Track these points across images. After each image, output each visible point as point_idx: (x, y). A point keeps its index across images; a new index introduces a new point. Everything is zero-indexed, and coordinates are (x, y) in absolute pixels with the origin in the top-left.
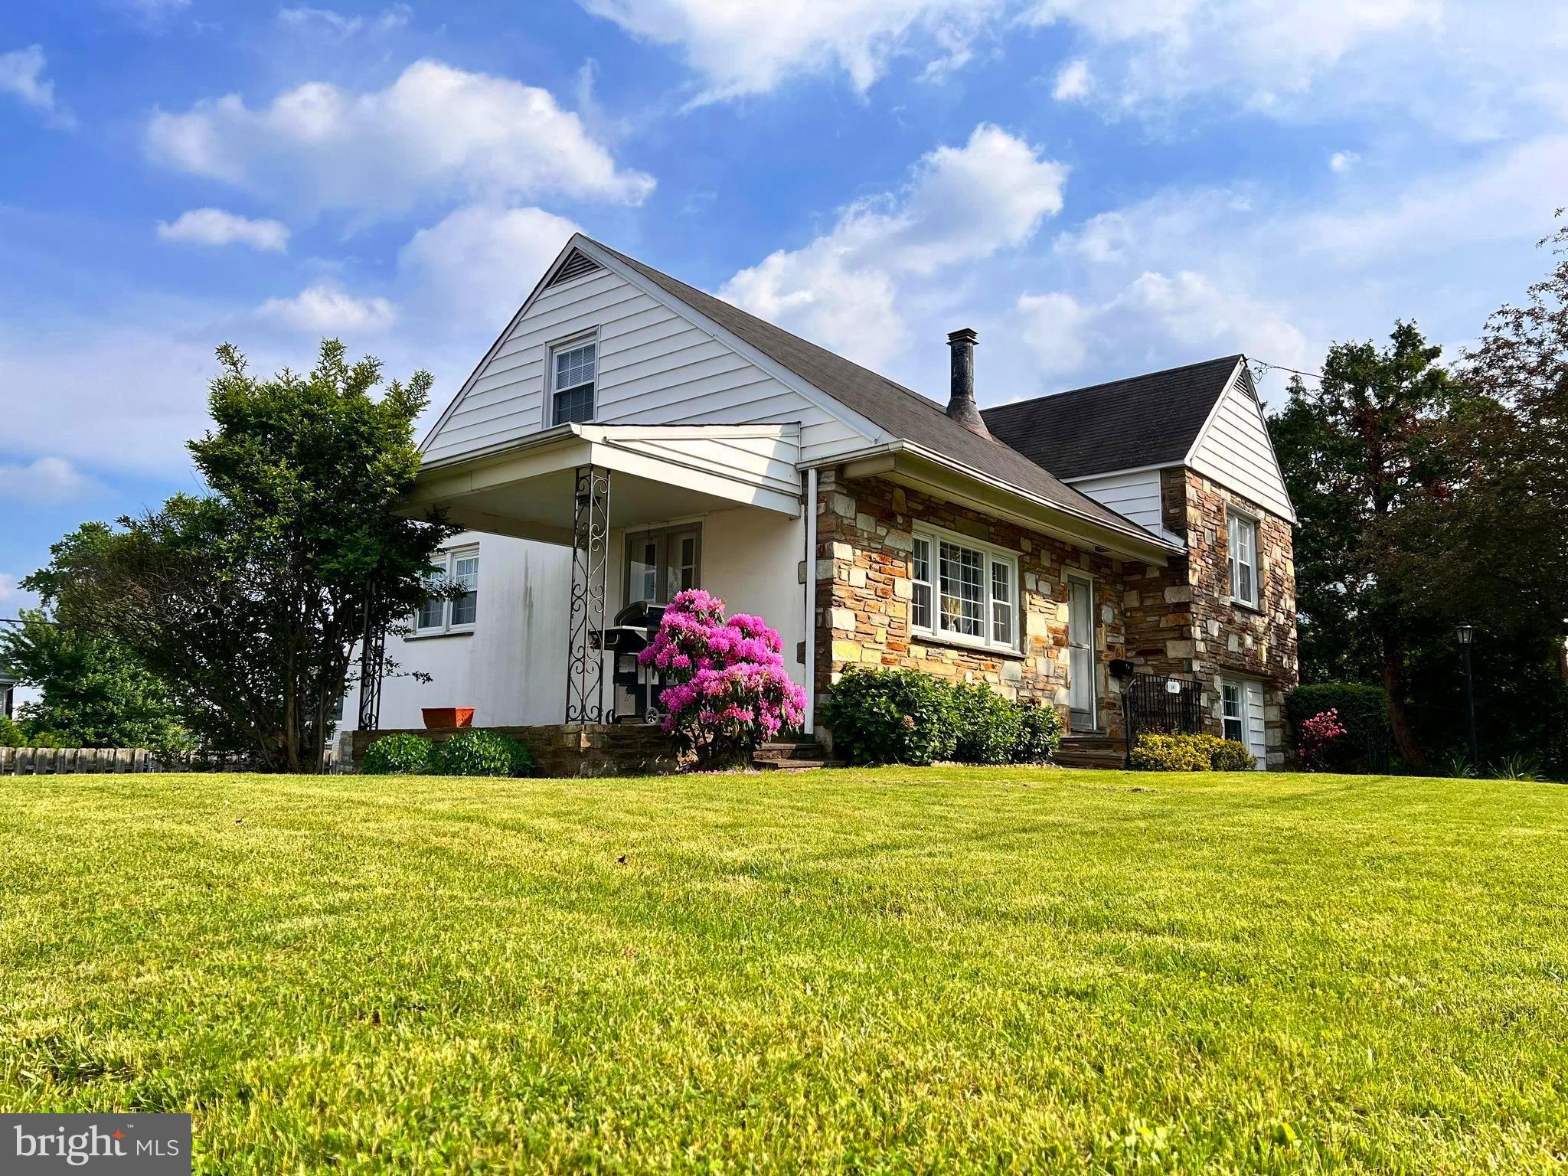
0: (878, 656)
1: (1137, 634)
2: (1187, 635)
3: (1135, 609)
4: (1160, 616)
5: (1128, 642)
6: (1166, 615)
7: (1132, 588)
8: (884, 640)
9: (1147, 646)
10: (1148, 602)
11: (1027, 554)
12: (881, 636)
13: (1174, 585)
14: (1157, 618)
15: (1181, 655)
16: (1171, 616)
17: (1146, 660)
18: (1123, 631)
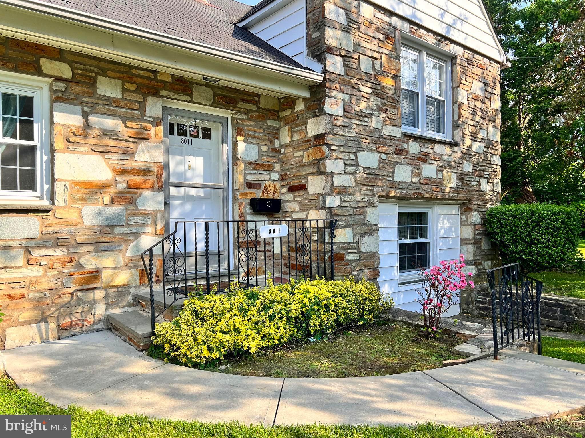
1: (288, 170)
2: (322, 169)
3: (287, 146)
4: (304, 150)
5: (282, 178)
6: (307, 149)
7: (286, 124)
9: (295, 182)
10: (296, 137)
13: (315, 116)
14: (301, 153)
15: (319, 191)
16: (311, 150)
17: (295, 197)
18: (277, 167)
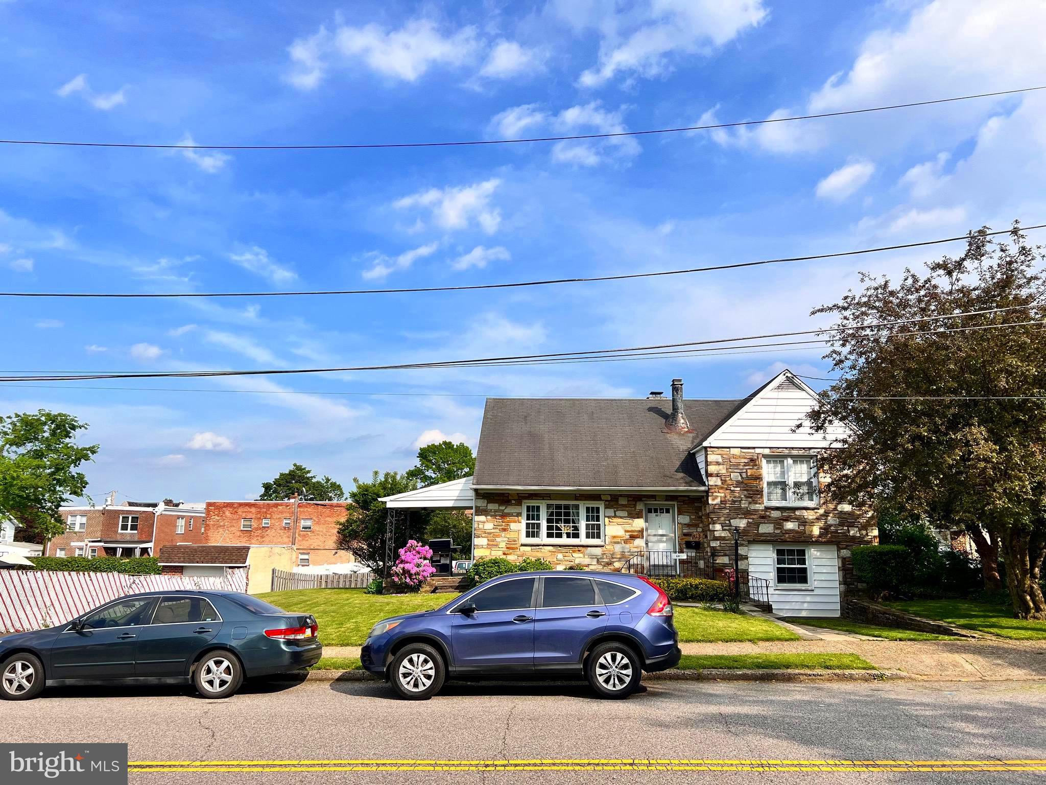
0: (501, 553)
5: (703, 531)
8: (504, 546)
11: (606, 501)
12: (503, 545)
18: (701, 526)
